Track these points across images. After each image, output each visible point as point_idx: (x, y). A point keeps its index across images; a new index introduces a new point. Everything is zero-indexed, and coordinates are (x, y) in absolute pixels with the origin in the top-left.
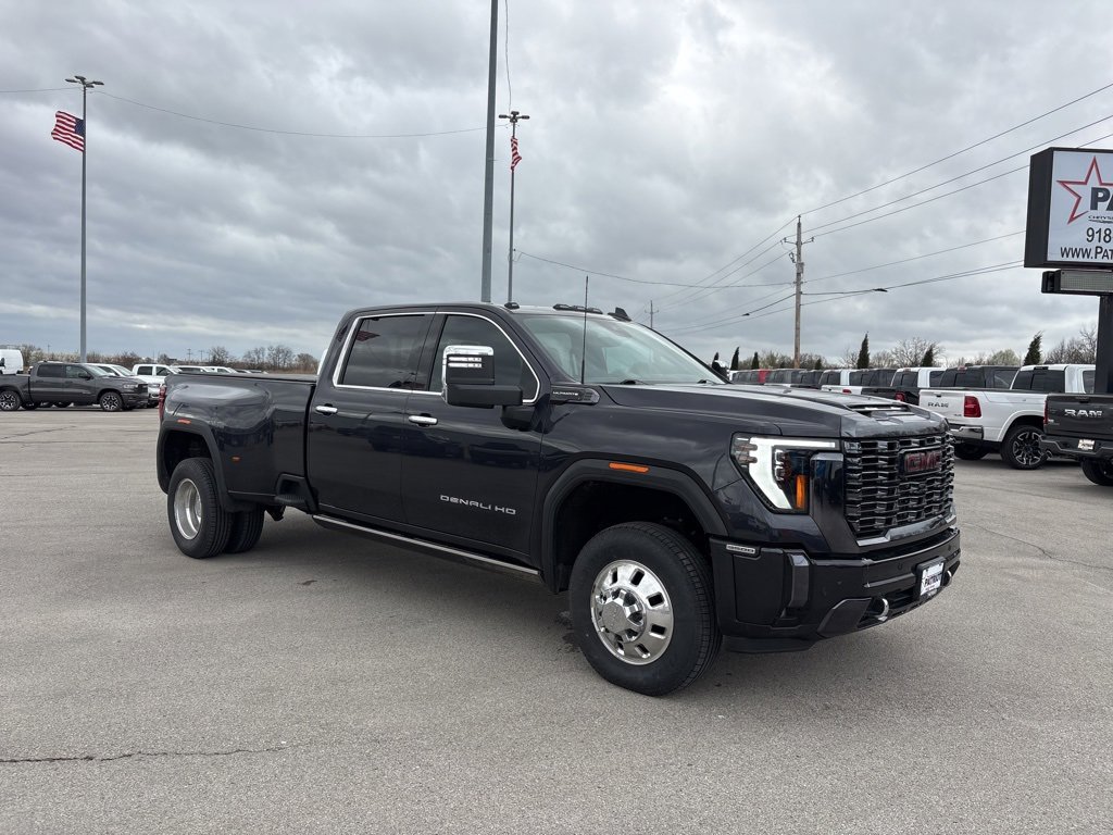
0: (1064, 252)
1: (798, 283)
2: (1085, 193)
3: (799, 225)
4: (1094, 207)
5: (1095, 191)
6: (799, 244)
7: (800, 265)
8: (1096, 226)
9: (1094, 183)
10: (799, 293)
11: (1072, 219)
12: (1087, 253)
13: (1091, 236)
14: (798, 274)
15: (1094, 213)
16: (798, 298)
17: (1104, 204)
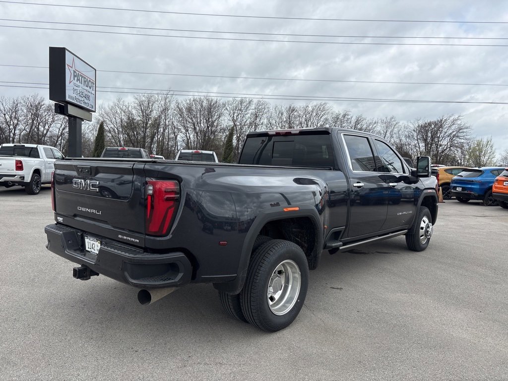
0: (69, 97)
2: (72, 71)
4: (74, 79)
9: (74, 68)
11: (70, 83)
12: (73, 99)
13: (74, 90)
15: (74, 81)
17: (76, 78)
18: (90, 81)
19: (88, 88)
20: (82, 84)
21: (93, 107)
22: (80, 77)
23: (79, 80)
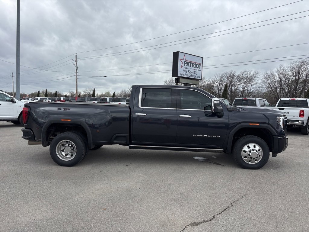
0: (180, 74)
1: (76, 72)
2: (183, 61)
3: (76, 56)
4: (185, 65)
5: (185, 62)
6: (76, 61)
7: (77, 68)
8: (185, 69)
9: (184, 60)
10: (77, 75)
11: (181, 67)
12: (183, 75)
13: (184, 71)
14: (76, 70)
15: (184, 66)
16: (77, 76)
17: (186, 65)
18: (197, 64)
19: (196, 68)
20: (190, 66)
21: (199, 77)
22: (189, 64)
23: (189, 65)
